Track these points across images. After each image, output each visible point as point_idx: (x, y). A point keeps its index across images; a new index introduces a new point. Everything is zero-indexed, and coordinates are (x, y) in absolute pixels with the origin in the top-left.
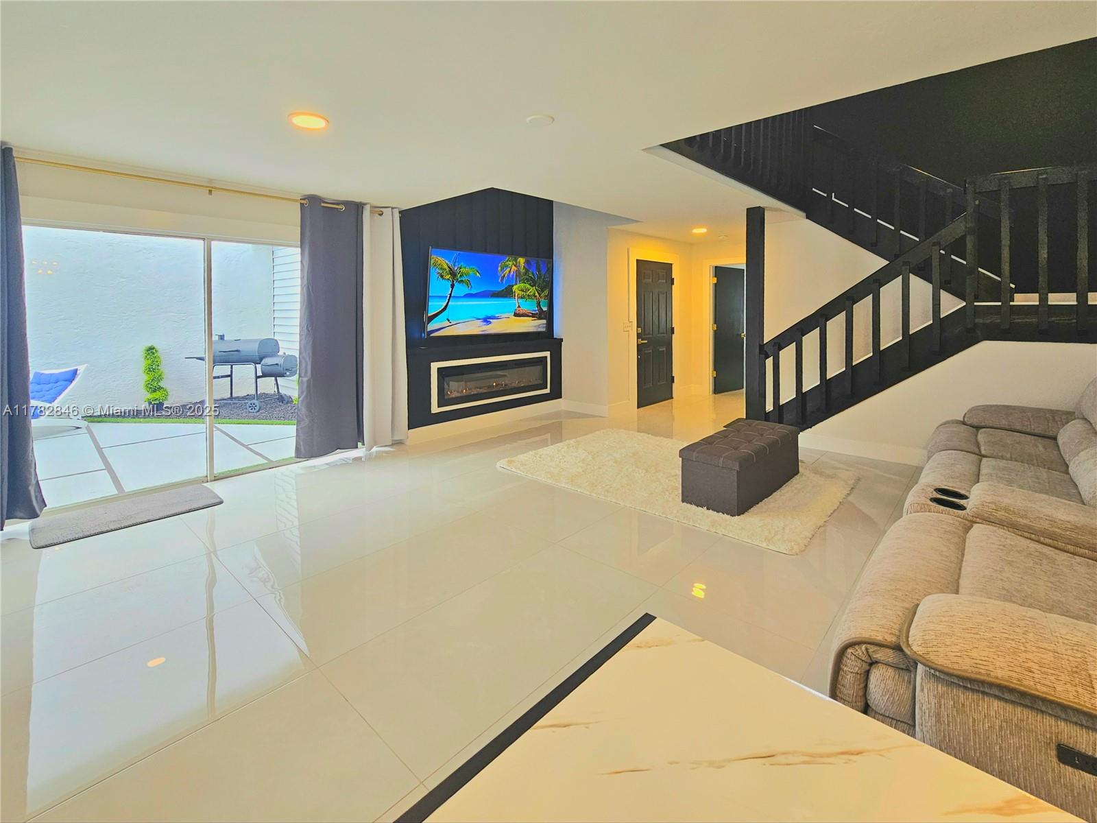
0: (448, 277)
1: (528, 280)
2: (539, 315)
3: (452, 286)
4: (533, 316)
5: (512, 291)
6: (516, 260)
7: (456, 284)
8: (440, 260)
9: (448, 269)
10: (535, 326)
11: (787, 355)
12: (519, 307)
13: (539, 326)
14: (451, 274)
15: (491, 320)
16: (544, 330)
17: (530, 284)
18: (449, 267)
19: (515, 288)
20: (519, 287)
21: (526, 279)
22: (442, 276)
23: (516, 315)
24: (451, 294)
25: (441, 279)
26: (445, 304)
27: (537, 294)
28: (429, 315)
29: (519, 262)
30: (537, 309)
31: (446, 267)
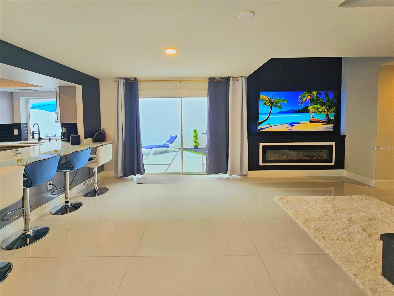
0: (268, 104)
1: (319, 103)
2: (329, 122)
3: (271, 108)
4: (323, 122)
5: (308, 109)
6: (311, 93)
7: (273, 108)
8: (264, 97)
9: (268, 101)
10: (325, 128)
12: (313, 117)
13: (328, 128)
14: (270, 103)
15: (294, 124)
16: (332, 130)
17: (321, 105)
18: (269, 100)
19: (310, 108)
20: (313, 107)
21: (318, 102)
22: (265, 104)
23: (311, 122)
24: (270, 112)
25: (265, 106)
26: (267, 117)
27: (326, 110)
28: (259, 122)
29: (313, 94)
30: (326, 118)
31: (267, 99)
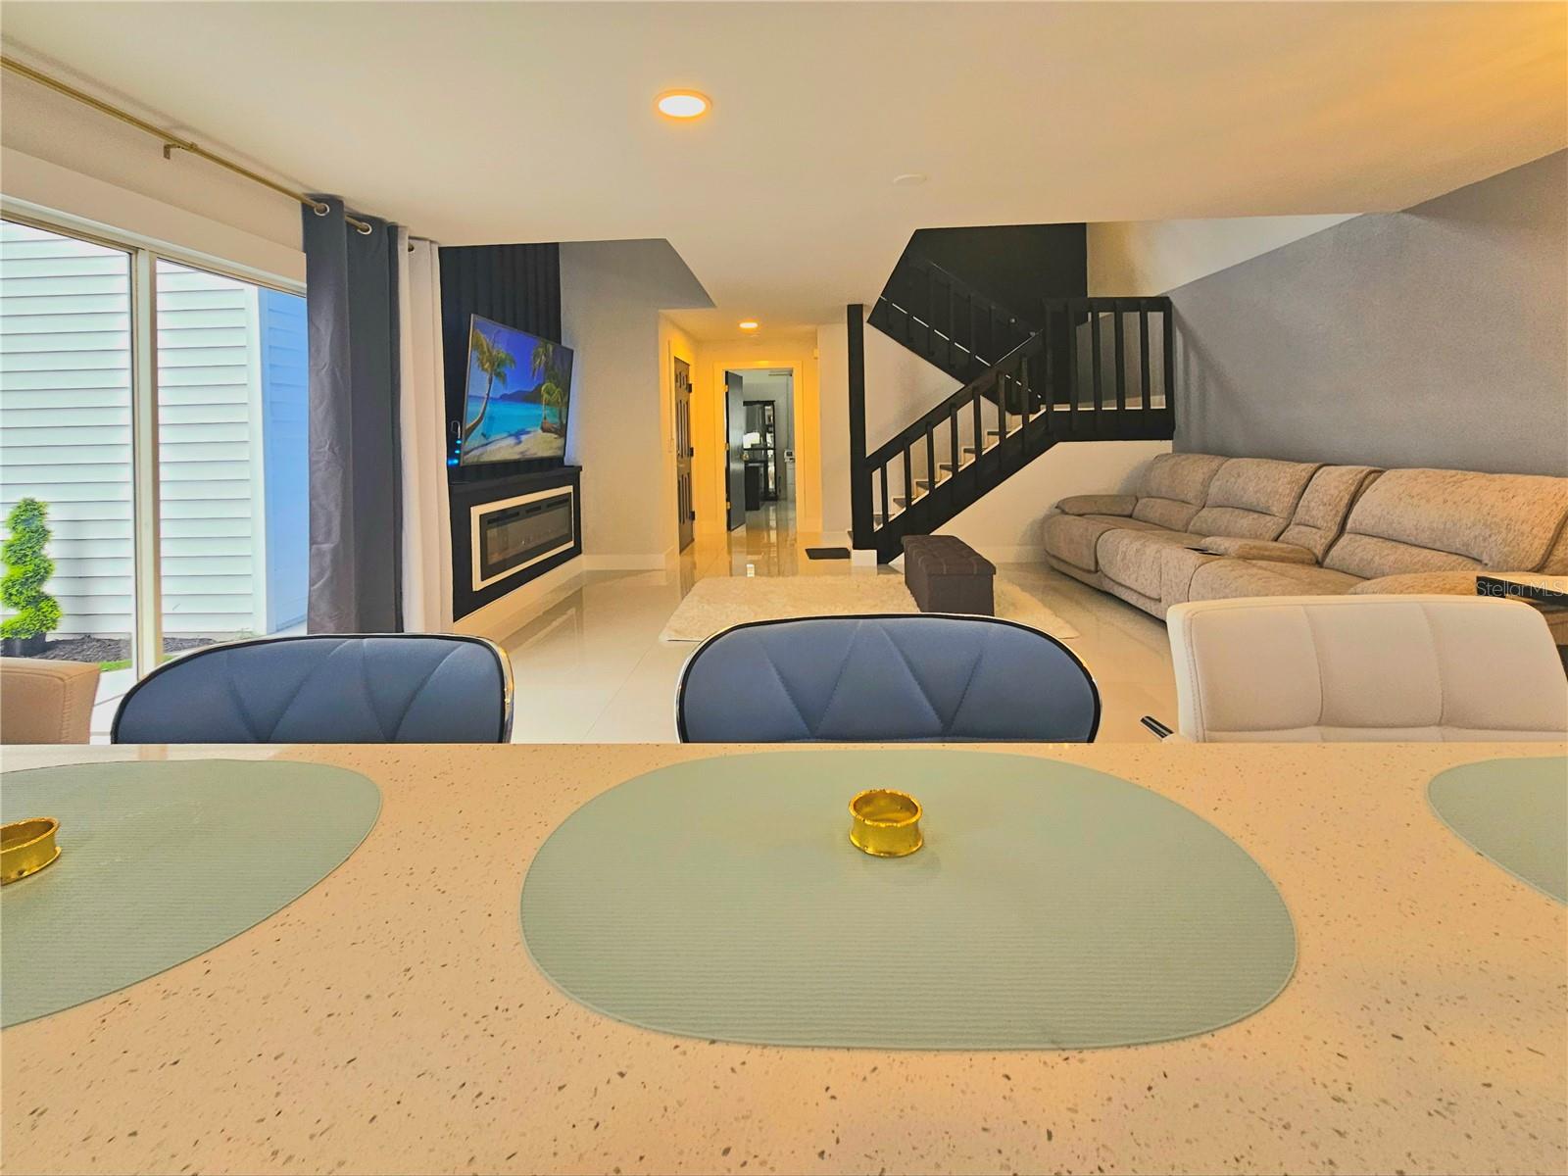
0: (486, 365)
3: (491, 381)
4: (554, 431)
5: (540, 393)
7: (494, 378)
11: (895, 465)
14: (490, 361)
15: (522, 438)
17: (554, 386)
19: (543, 389)
20: (546, 387)
22: (481, 364)
23: (543, 429)
24: (488, 395)
25: (480, 369)
26: (482, 410)
27: (558, 399)
28: (468, 425)
30: (557, 420)
